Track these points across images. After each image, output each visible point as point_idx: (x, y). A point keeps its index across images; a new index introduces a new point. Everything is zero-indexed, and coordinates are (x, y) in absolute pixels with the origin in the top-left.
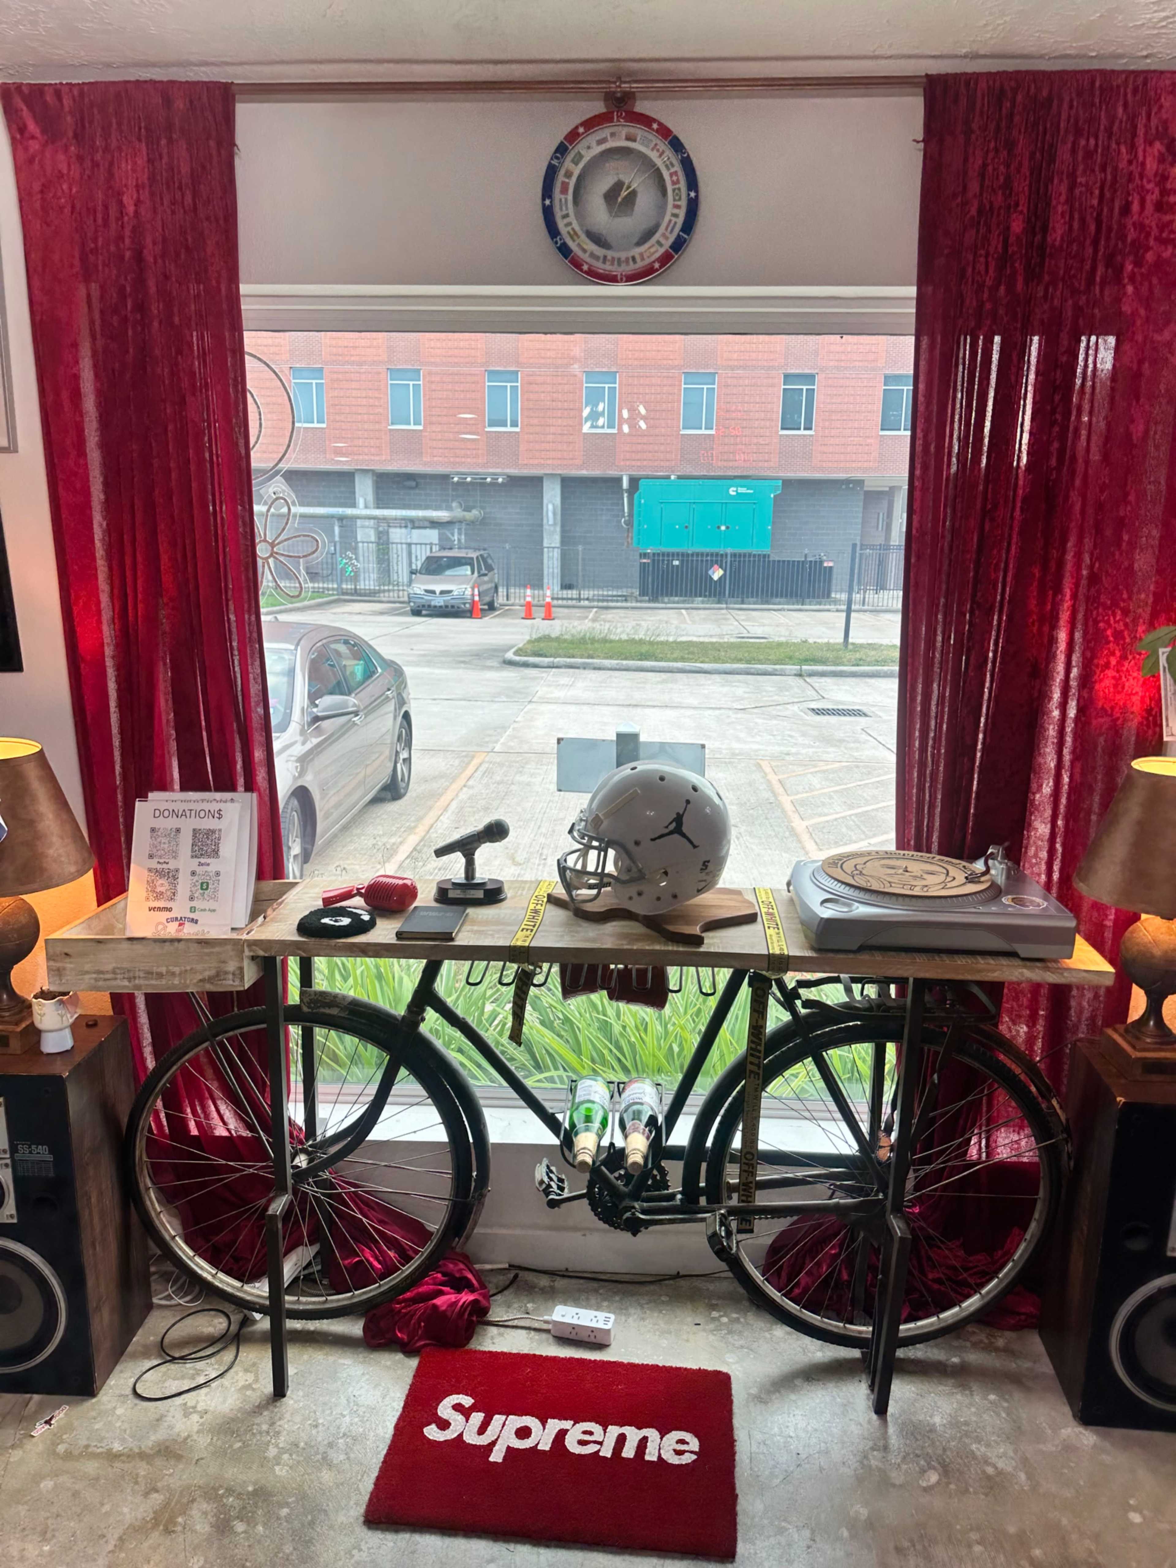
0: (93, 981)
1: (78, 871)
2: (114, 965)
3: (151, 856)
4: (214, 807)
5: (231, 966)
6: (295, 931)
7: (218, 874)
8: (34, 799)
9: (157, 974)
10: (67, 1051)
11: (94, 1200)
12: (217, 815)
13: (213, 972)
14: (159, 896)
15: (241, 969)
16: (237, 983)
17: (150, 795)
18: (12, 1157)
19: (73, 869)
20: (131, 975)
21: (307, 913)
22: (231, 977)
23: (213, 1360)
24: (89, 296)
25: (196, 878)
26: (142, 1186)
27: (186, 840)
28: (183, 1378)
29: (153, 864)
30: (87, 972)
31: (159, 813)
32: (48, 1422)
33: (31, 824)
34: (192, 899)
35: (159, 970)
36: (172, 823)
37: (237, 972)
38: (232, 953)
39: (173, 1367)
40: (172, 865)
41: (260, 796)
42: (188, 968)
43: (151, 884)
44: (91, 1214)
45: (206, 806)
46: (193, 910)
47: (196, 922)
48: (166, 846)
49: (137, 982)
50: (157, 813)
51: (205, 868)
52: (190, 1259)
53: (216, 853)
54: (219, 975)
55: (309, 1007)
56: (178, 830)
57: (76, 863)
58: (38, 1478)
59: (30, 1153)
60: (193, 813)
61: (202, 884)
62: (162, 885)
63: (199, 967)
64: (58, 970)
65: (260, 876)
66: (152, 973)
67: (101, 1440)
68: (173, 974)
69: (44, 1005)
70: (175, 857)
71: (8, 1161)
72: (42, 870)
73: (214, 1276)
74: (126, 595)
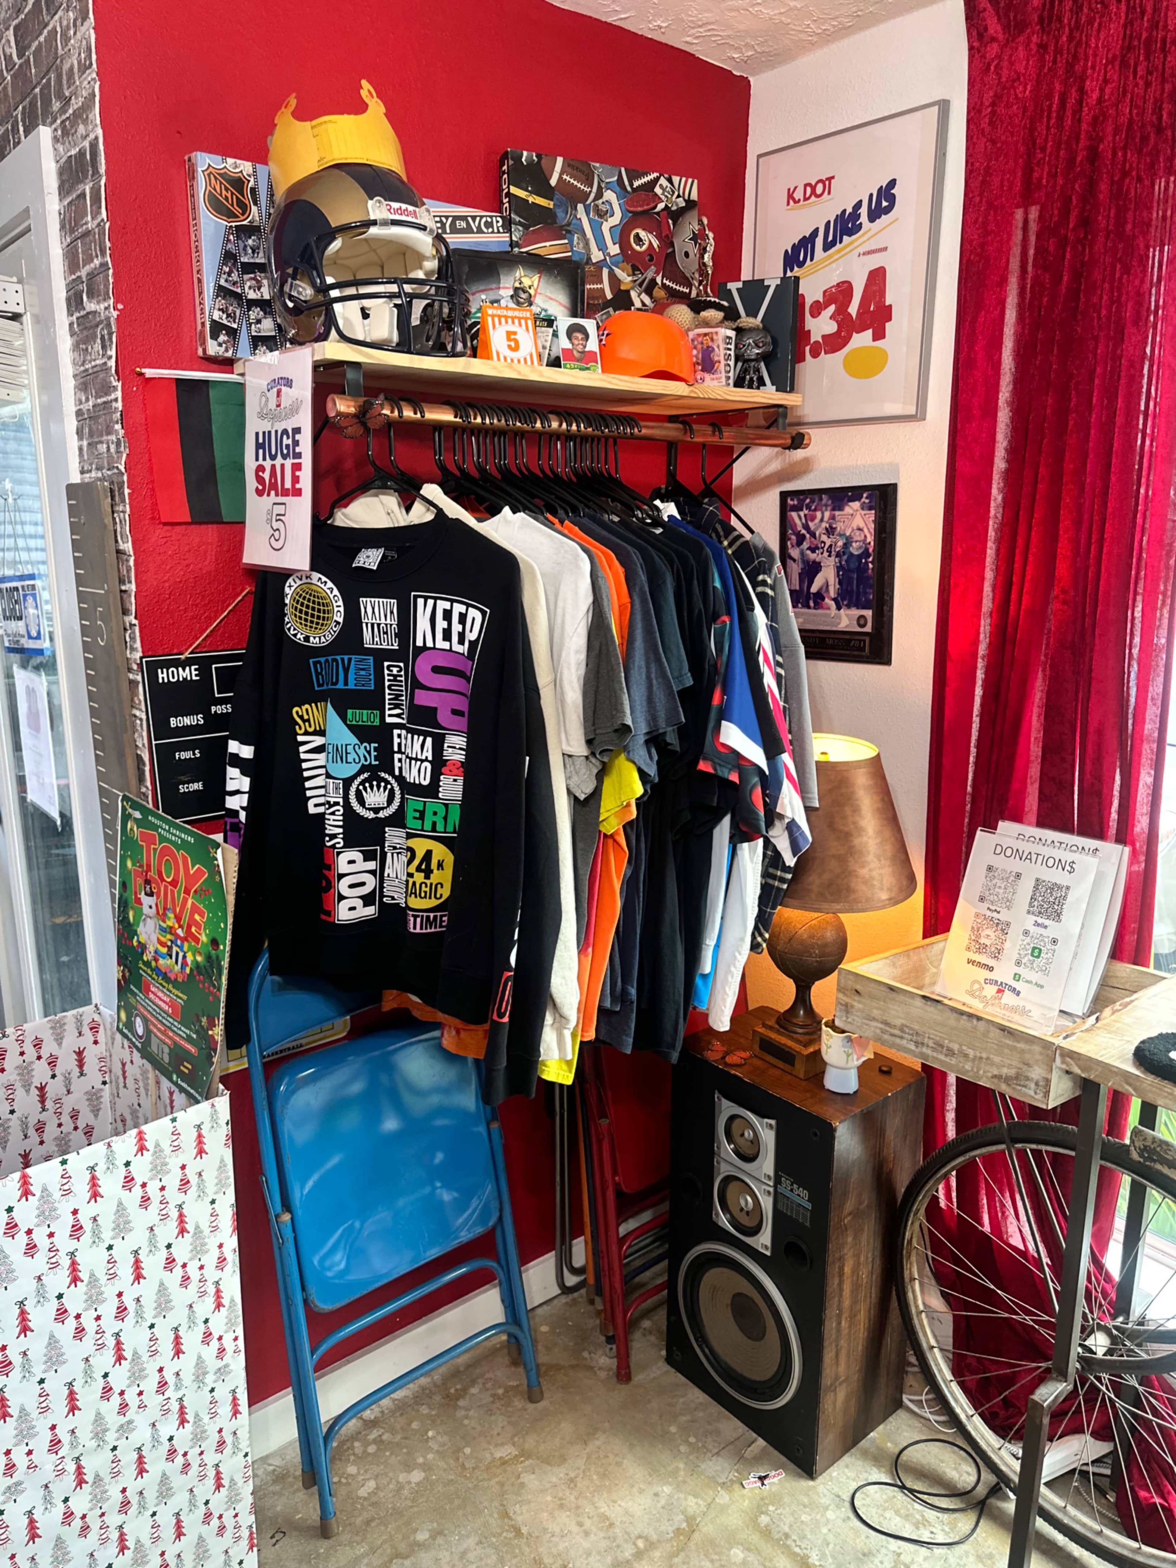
0: (878, 1031)
1: (890, 899)
2: (904, 1022)
3: (982, 899)
4: (1068, 856)
5: (1037, 1073)
6: (1130, 1056)
7: (1055, 942)
8: (856, 810)
9: (949, 1049)
10: (848, 1094)
11: (847, 1269)
12: (1068, 868)
13: (1012, 1072)
14: (982, 948)
15: (1048, 1081)
16: (1039, 1096)
17: (1001, 824)
18: (775, 1187)
19: (884, 896)
20: (920, 1039)
21: (1154, 1033)
22: (1033, 1086)
23: (945, 1517)
24: (1026, 222)
25: (1028, 940)
26: (906, 1274)
27: (1026, 888)
28: (907, 1517)
29: (983, 908)
30: (874, 1019)
31: (1000, 850)
32: (762, 1479)
33: (846, 837)
34: (1018, 963)
35: (951, 1045)
36: (1015, 865)
37: (1042, 1083)
38: (1038, 1057)
39: (900, 1497)
40: (1004, 916)
41: (1134, 854)
42: (984, 1055)
43: (976, 931)
44: (841, 1283)
45: (1059, 854)
46: (1017, 977)
47: (1018, 994)
48: (1001, 891)
49: (925, 1050)
50: (998, 850)
51: (1041, 930)
52: (944, 1381)
53: (1057, 916)
54: (1018, 1078)
55: (1141, 1155)
56: (1018, 876)
57: (890, 890)
58: (732, 1540)
59: (792, 1190)
60: (1040, 858)
61: (1034, 948)
62: (989, 936)
63: (997, 1059)
64: (846, 1005)
65: (1116, 954)
66: (942, 1046)
67: (803, 1537)
68: (966, 1056)
69: (831, 1036)
70: (1008, 908)
71: (771, 1190)
72: (849, 890)
73: (970, 1417)
74: (1010, 584)
